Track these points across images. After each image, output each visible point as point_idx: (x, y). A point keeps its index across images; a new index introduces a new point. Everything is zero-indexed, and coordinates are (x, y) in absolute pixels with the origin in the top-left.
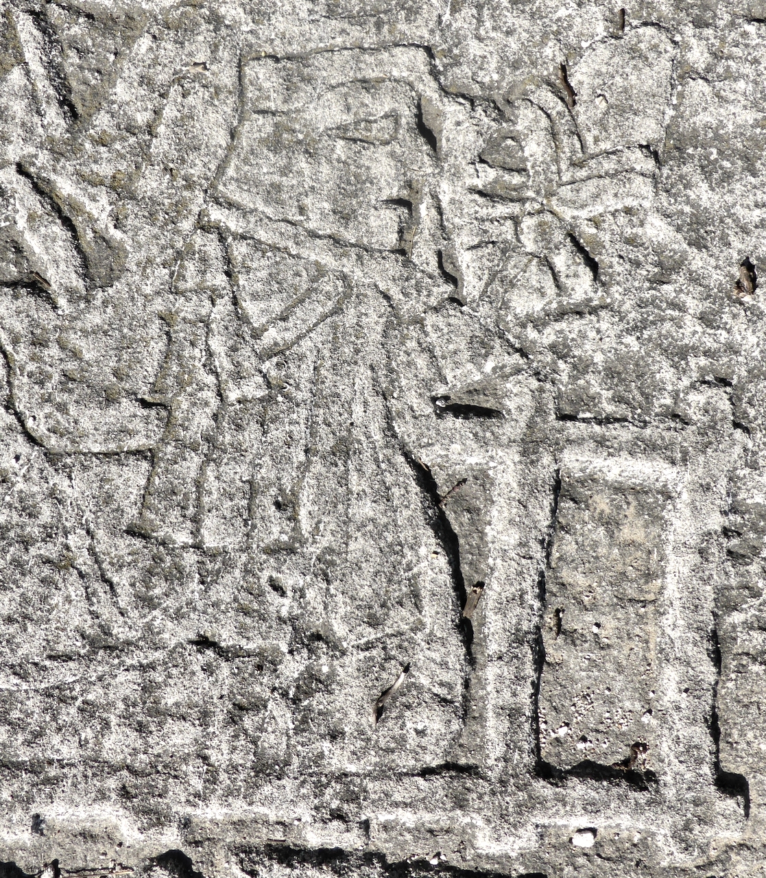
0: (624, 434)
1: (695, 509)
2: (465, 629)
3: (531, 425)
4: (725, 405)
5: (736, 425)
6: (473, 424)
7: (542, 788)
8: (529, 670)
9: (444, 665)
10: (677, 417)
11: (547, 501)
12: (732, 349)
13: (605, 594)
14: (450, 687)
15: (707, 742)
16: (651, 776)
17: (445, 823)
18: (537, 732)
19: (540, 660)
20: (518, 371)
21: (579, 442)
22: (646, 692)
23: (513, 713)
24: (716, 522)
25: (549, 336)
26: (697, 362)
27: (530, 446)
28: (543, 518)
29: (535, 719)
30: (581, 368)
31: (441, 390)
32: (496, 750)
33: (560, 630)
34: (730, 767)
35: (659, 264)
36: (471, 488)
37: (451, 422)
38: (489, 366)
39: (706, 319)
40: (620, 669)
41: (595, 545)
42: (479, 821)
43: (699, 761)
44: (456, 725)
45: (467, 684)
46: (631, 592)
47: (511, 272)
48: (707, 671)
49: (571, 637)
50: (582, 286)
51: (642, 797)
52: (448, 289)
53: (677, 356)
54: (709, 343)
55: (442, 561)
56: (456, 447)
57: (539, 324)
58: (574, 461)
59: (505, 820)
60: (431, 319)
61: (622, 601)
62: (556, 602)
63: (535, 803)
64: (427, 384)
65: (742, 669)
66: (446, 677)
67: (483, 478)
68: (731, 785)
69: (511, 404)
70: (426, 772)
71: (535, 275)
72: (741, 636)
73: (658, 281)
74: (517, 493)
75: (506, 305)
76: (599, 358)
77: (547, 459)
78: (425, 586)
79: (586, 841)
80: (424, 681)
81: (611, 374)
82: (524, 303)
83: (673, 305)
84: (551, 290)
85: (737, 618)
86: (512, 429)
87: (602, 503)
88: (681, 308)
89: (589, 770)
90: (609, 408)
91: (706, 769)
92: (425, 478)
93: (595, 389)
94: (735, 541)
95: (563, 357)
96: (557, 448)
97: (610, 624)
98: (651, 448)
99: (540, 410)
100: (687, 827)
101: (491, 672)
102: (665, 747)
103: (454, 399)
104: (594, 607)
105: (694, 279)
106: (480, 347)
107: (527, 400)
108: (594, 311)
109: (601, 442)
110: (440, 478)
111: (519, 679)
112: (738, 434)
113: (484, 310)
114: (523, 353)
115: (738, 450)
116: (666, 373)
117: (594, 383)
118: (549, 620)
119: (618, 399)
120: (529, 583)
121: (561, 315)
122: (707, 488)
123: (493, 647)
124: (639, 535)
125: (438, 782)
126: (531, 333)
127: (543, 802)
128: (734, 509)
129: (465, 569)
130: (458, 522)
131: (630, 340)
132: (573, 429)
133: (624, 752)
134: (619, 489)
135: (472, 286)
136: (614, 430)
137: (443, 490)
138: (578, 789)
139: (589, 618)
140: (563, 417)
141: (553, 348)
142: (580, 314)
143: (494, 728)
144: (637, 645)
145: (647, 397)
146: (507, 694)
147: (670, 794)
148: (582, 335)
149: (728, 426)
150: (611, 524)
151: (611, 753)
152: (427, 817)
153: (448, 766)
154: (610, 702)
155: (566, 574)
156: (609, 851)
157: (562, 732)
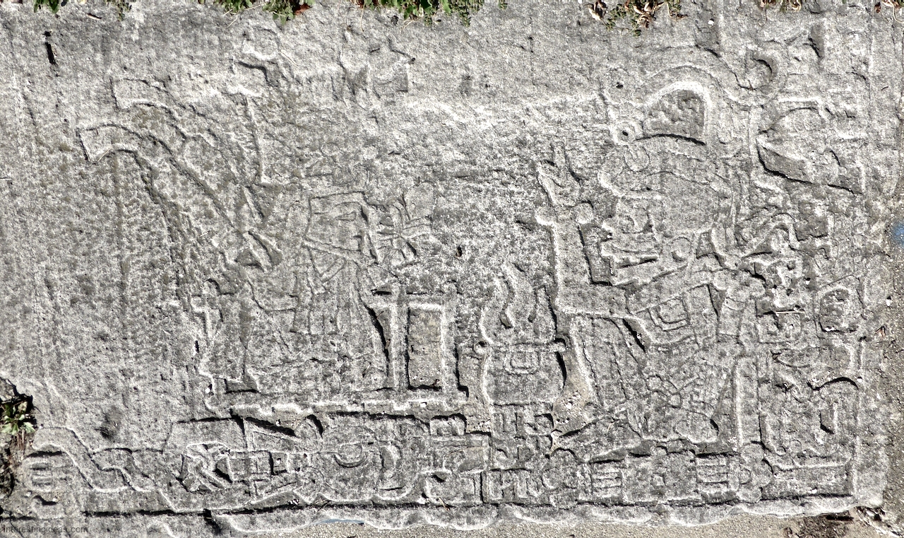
0: (425, 297)
1: (447, 316)
2: (386, 352)
3: (400, 296)
4: (454, 288)
5: (458, 293)
6: (384, 297)
7: (410, 392)
8: (404, 362)
9: (380, 362)
10: (441, 291)
11: (406, 317)
12: (456, 272)
13: (425, 340)
14: (383, 367)
15: (455, 378)
16: (440, 388)
17: (385, 403)
18: (408, 378)
19: (408, 359)
20: (395, 281)
21: (413, 300)
22: (438, 366)
23: (401, 373)
24: (453, 320)
25: (403, 271)
26: (446, 276)
27: (400, 302)
28: (405, 321)
29: (407, 374)
30: (413, 279)
31: (374, 288)
32: (396, 383)
33: (413, 350)
34: (462, 383)
35: (434, 249)
36: (385, 313)
37: (378, 297)
38: (387, 281)
39: (448, 264)
40: (430, 360)
41: (421, 327)
42: (393, 402)
43: (453, 383)
44: (385, 377)
45: (387, 366)
46: (432, 339)
47: (391, 254)
48: (454, 360)
49: (416, 352)
50: (411, 257)
51: (437, 393)
52: (373, 260)
53: (441, 274)
54: (449, 270)
55: (378, 334)
56: (379, 303)
57: (400, 268)
58: (413, 305)
59: (400, 401)
60: (369, 269)
61: (430, 342)
62: (412, 343)
63: (408, 396)
64: (370, 287)
65: (464, 358)
66: (381, 365)
67: (388, 311)
68: (462, 388)
69: (394, 291)
70: (378, 390)
71: (397, 255)
72: (463, 349)
73: (434, 254)
74: (397, 315)
75: (390, 263)
76: (418, 277)
77: (405, 305)
78: (374, 341)
79: (424, 406)
80: (376, 366)
81: (422, 280)
82: (395, 263)
83: (438, 260)
84: (402, 259)
85: (462, 344)
86: (394, 298)
87: (423, 316)
88: (441, 261)
89: (423, 387)
90: (422, 290)
91: (455, 385)
92: (372, 312)
93: (418, 285)
94: (459, 324)
95: (408, 277)
96: (407, 302)
97: (427, 348)
98: (434, 301)
99: (402, 292)
100: (450, 400)
101: (394, 363)
102: (443, 380)
103: (378, 290)
104: (422, 344)
105: (444, 253)
106: (384, 276)
107: (398, 289)
108: (415, 264)
109: (419, 300)
110: (376, 311)
111: (401, 364)
112: (458, 295)
113: (384, 265)
114: (396, 277)
115: (458, 300)
116: (437, 280)
117: (417, 284)
118: (410, 348)
119: (424, 287)
120: (402, 339)
121: (406, 265)
122: (450, 311)
123: (394, 357)
124: (434, 324)
125: (381, 392)
126: (398, 271)
127: (410, 396)
128: (459, 315)
129: (385, 336)
130: (382, 323)
131: (427, 271)
132: (412, 297)
133: (432, 382)
134: (427, 312)
135: (380, 259)
136: (423, 297)
137: (377, 314)
138: (419, 392)
139: (421, 347)
140: (409, 293)
141: (405, 274)
142: (412, 265)
143: (395, 377)
144: (435, 354)
145: (433, 286)
146: (398, 368)
147: (445, 392)
148: (413, 271)
149: (455, 294)
150: (425, 321)
151: (429, 382)
152: (379, 401)
153: (384, 388)
154: (428, 369)
155: (414, 336)
156: (431, 408)
157: (415, 377)
